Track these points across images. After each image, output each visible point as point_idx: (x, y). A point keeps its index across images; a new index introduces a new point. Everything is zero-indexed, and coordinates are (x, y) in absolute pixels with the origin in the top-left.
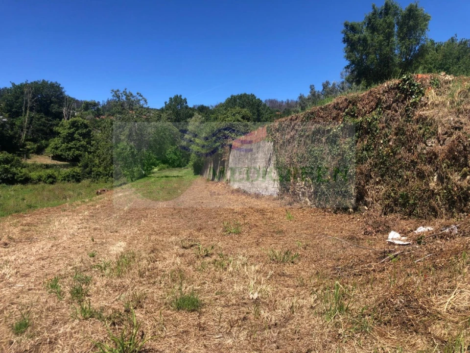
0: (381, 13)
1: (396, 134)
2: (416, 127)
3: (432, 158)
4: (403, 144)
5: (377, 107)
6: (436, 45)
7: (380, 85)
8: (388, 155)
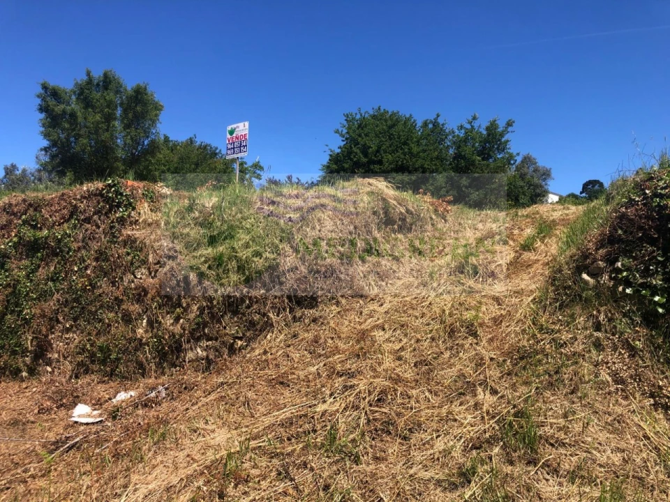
0: (98, 85)
1: (97, 259)
2: (122, 251)
3: (140, 295)
4: (106, 274)
5: (71, 216)
6: (171, 143)
7: (78, 186)
8: (84, 289)
